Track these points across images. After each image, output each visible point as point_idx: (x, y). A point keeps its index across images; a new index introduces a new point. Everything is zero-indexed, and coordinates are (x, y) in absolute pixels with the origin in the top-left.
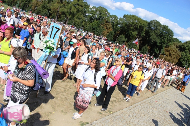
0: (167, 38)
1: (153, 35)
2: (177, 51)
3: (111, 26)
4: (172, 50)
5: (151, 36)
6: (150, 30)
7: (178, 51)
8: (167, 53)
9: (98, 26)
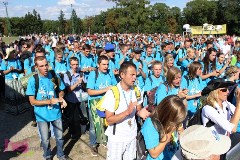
3: (175, 20)
5: (225, 16)
9: (162, 25)
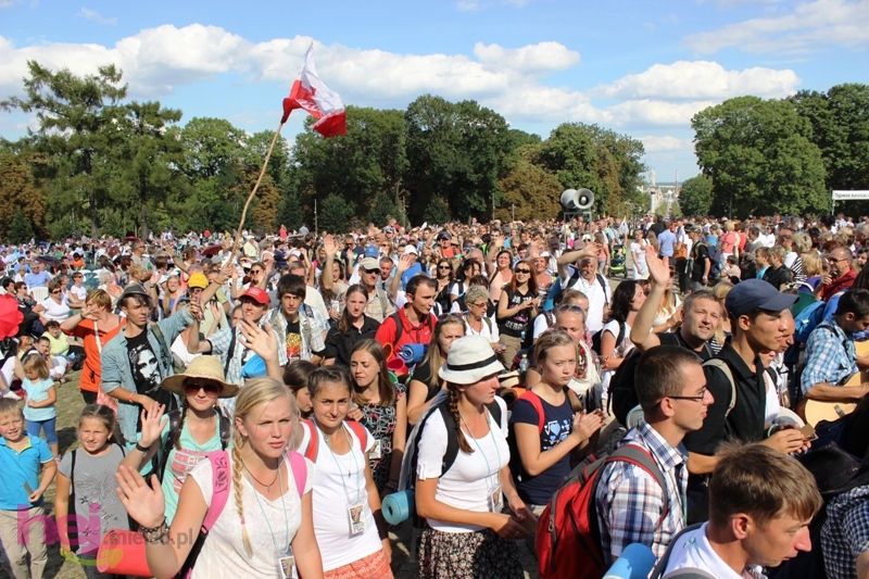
0: (491, 143)
1: (440, 152)
2: (542, 176)
3: (270, 178)
4: (523, 177)
5: (436, 159)
6: (422, 140)
7: (546, 175)
8: (514, 195)
9: (223, 198)
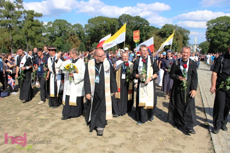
0: (144, 28)
1: (128, 31)
3: (78, 38)
7: (160, 39)
9: (63, 43)
